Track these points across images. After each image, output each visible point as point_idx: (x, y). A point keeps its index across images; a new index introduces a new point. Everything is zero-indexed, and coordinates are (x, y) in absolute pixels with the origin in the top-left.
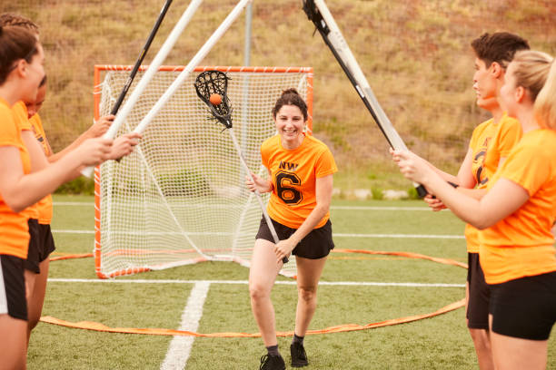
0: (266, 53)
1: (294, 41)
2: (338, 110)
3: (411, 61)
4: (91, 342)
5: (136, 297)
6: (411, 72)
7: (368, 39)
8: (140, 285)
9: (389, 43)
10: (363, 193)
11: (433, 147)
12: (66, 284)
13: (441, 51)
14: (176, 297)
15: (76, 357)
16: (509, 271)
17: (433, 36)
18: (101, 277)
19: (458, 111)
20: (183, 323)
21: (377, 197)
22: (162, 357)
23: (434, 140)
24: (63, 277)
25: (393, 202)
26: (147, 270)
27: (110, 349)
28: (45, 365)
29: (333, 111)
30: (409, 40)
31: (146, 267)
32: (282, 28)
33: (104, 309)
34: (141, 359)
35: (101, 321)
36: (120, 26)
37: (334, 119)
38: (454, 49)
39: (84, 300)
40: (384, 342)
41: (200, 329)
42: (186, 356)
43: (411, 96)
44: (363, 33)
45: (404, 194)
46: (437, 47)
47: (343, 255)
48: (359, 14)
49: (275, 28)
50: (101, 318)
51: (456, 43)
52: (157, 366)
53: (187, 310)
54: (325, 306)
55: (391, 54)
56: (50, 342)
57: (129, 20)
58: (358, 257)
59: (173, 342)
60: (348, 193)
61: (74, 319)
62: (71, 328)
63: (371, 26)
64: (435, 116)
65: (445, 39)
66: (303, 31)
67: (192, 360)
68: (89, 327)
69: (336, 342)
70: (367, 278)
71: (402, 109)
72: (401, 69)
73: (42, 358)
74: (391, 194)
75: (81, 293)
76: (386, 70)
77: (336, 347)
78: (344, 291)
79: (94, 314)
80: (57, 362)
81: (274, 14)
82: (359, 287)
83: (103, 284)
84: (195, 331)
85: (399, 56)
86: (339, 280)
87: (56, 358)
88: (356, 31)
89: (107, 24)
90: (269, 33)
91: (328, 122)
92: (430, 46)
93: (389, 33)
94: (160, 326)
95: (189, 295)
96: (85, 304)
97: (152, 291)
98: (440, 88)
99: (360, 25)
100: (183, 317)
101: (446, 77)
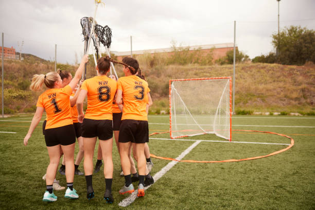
0: (244, 79)
1: (252, 75)
2: (264, 92)
3: (284, 78)
6: (285, 81)
7: (272, 73)
9: (278, 74)
10: (268, 114)
11: (291, 101)
12: (161, 140)
13: (294, 75)
17: (291, 71)
18: (172, 138)
21: (271, 115)
23: (292, 99)
25: (276, 116)
26: (187, 136)
29: (262, 92)
30: (284, 73)
31: (187, 135)
32: (249, 72)
36: (208, 74)
37: (262, 94)
38: (298, 75)
43: (285, 88)
44: (270, 72)
46: (292, 74)
48: (270, 67)
49: (247, 72)
51: (298, 73)
55: (279, 77)
57: (210, 73)
60: (263, 114)
63: (273, 70)
64: (292, 93)
65: (295, 72)
66: (254, 73)
71: (282, 91)
72: (282, 81)
74: (276, 114)
76: (277, 81)
81: (247, 69)
85: (282, 77)
89: (205, 74)
90: (245, 74)
91: (261, 95)
92: (290, 74)
93: (278, 71)
98: (293, 85)
99: (270, 70)
101: (295, 82)
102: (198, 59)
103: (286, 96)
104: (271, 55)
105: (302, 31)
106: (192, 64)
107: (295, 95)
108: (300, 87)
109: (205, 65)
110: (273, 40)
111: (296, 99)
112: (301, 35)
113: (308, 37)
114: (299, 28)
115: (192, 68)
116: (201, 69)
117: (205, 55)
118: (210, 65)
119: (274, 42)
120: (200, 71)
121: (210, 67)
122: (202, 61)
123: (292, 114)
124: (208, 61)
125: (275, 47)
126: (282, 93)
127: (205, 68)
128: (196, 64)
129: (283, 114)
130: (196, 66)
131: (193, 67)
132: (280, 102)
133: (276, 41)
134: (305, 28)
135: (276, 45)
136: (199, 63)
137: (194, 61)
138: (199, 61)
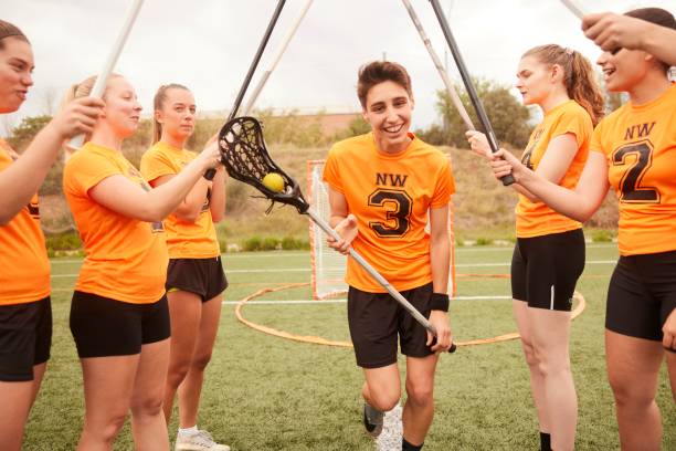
3: (465, 175)
6: (466, 181)
11: (482, 219)
12: (294, 304)
13: (480, 170)
15: (305, 373)
17: (475, 162)
18: (317, 299)
19: (493, 199)
23: (481, 215)
25: (468, 247)
30: (464, 165)
33: (321, 324)
35: (321, 335)
39: (307, 317)
43: (467, 193)
45: (474, 242)
47: (463, 278)
50: (320, 332)
61: (300, 333)
62: (300, 341)
64: (480, 202)
68: (313, 341)
73: (277, 376)
74: (467, 243)
75: (305, 311)
79: (315, 330)
80: (289, 380)
83: (319, 304)
85: (459, 173)
87: (289, 374)
92: (474, 167)
96: (308, 320)
98: (482, 188)
101: (484, 182)
102: (292, 134)
103: (471, 210)
104: (435, 130)
105: (488, 85)
106: (280, 145)
107: (487, 207)
108: (494, 192)
109: (308, 145)
110: (438, 100)
111: (490, 215)
112: (486, 92)
113: (500, 98)
114: (483, 79)
115: (283, 153)
116: (303, 155)
117: (307, 125)
118: (319, 146)
119: (440, 104)
120: (300, 159)
121: (319, 150)
122: (299, 137)
123: (498, 242)
124: (313, 139)
125: (439, 115)
126: (463, 204)
127: (308, 154)
128: (290, 144)
129: (483, 243)
130: (291, 147)
131: (283, 150)
132: (460, 220)
133: (443, 102)
134: (493, 81)
135: (443, 111)
136: (295, 142)
137: (283, 136)
138: (295, 138)
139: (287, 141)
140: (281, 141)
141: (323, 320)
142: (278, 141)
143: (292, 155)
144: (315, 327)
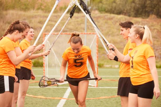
4: (41, 101)
5: (53, 91)
8: (55, 88)
12: (36, 88)
14: (63, 91)
15: (37, 104)
16: (145, 81)
20: (64, 96)
22: (58, 104)
24: (36, 86)
27: (45, 102)
28: (29, 105)
33: (45, 93)
34: (53, 104)
35: (44, 96)
39: (40, 91)
40: (114, 100)
41: (68, 98)
42: (64, 103)
48: (117, 19)
50: (44, 95)
52: (56, 106)
53: (65, 94)
54: (101, 93)
56: (31, 100)
58: (112, 82)
59: (61, 101)
60: (113, 66)
61: (37, 95)
62: (36, 98)
67: (65, 104)
68: (41, 97)
69: (101, 100)
70: (113, 86)
75: (40, 90)
77: (101, 102)
78: (106, 89)
79: (42, 95)
82: (110, 88)
84: (67, 98)
86: (105, 87)
87: (32, 104)
88: (116, 23)
94: (58, 97)
95: (67, 90)
96: (40, 92)
97: (58, 89)
100: (64, 95)
102: (41, 5)
106: (34, 11)
115: (36, 15)
122: (45, 7)
128: (40, 11)
131: (36, 14)
136: (42, 10)
137: (36, 6)
138: (43, 7)
139: (38, 9)
140: (35, 9)
141: (46, 92)
142: (34, 9)
143: (41, 16)
144: (42, 94)
